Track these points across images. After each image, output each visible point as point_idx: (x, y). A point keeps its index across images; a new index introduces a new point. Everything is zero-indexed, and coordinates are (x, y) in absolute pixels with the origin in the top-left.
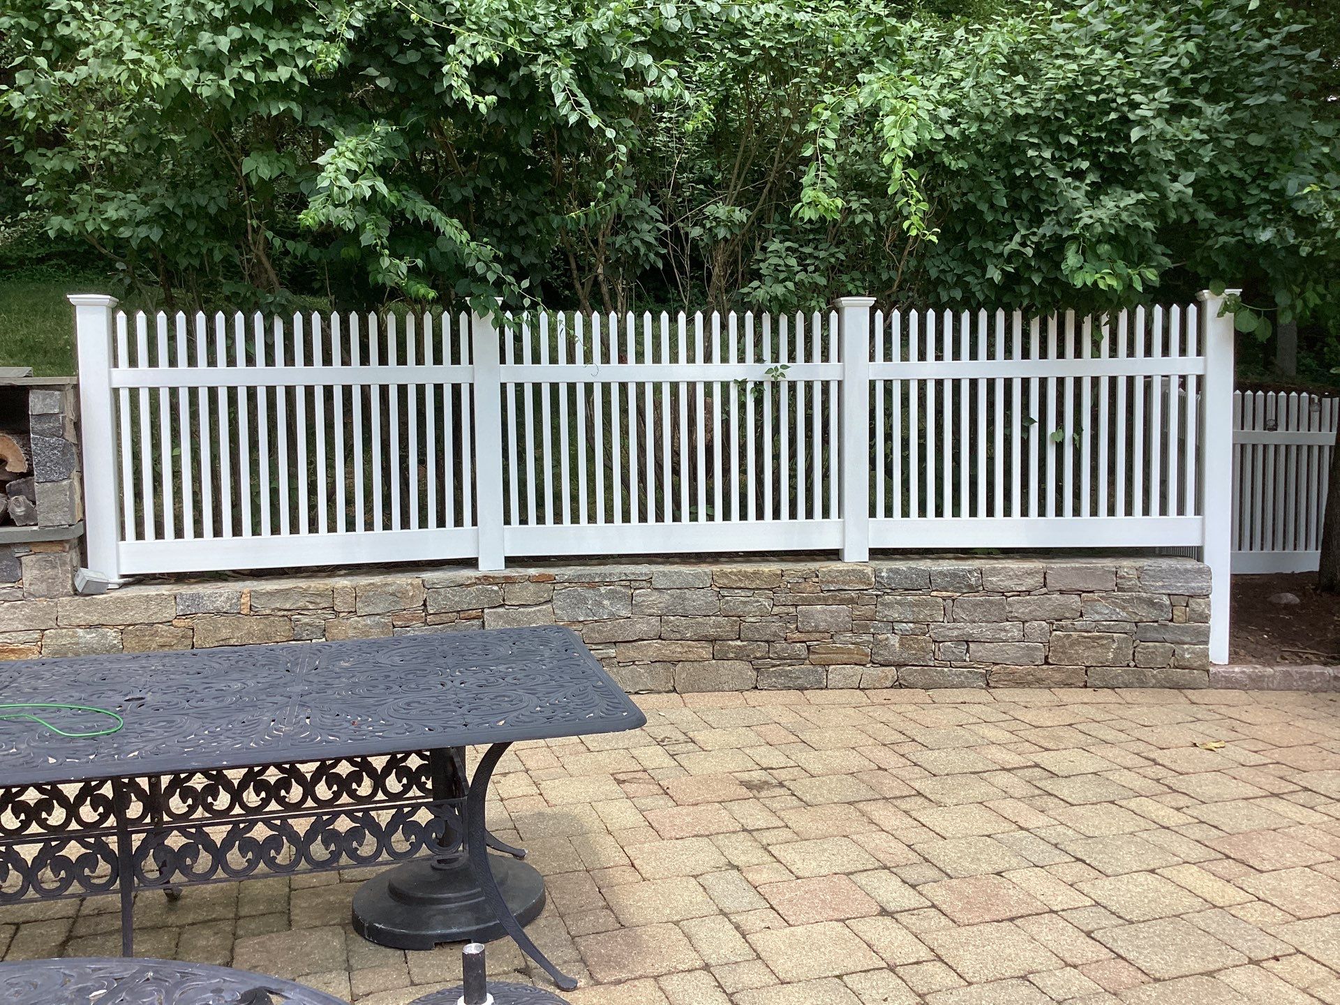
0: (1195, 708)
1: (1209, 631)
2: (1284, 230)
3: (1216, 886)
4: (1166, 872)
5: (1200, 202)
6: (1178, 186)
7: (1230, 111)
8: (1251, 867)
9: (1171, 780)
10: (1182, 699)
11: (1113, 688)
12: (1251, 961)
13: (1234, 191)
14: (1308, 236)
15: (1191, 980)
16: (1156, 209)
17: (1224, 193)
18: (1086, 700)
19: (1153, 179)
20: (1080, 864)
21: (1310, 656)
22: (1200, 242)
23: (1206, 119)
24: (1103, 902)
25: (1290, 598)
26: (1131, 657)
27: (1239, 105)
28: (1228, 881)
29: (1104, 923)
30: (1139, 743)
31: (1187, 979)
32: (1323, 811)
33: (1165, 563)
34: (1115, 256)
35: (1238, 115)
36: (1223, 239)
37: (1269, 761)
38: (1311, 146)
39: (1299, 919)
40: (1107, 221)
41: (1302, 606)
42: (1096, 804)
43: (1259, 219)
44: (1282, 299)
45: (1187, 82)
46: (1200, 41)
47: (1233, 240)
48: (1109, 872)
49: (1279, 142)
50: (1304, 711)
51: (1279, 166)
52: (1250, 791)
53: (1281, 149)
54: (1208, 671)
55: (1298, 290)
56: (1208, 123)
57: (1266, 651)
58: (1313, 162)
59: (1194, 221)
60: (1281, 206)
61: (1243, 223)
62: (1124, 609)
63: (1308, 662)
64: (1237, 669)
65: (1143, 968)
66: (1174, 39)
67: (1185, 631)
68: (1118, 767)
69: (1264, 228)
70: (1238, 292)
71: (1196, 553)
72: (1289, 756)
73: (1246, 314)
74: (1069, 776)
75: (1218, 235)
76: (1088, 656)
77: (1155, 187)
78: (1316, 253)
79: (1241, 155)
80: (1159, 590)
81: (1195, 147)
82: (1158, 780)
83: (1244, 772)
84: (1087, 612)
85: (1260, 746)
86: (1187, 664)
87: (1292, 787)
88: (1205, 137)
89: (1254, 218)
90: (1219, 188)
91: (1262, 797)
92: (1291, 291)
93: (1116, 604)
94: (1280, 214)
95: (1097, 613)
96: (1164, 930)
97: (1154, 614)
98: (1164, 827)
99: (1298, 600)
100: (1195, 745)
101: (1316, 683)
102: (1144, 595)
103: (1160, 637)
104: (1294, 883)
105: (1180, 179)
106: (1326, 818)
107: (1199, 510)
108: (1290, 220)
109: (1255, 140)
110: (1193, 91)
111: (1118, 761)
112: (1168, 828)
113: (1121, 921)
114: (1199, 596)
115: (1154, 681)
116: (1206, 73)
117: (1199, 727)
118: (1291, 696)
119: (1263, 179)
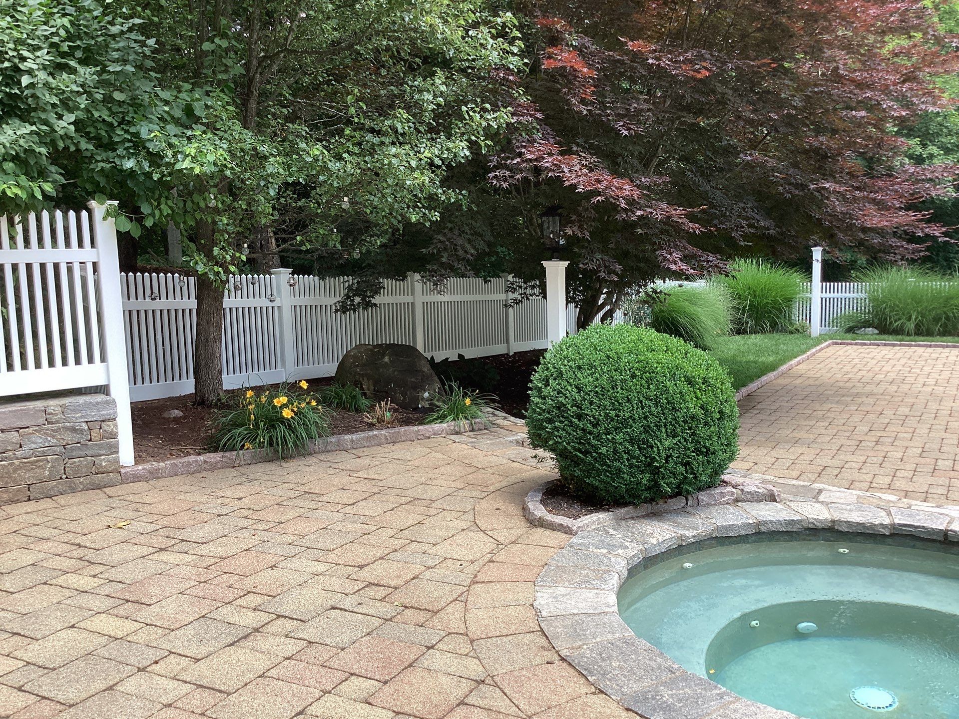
0: (111, 500)
1: (118, 444)
2: (142, 161)
3: (118, 624)
4: (82, 625)
5: (82, 136)
6: (62, 123)
7: (99, 74)
8: (143, 604)
9: (91, 556)
10: (102, 495)
11: (51, 497)
12: (139, 670)
13: (106, 131)
14: (159, 166)
15: (96, 698)
16: (48, 138)
17: (99, 131)
18: (29, 510)
19: (43, 116)
20: (16, 637)
21: (189, 450)
22: (85, 165)
23: (80, 76)
24: (33, 660)
25: (177, 413)
26: (63, 472)
27: (104, 70)
28: (127, 618)
29: (33, 676)
30: (68, 534)
31: (94, 698)
32: (193, 552)
33: (81, 399)
34: (18, 172)
35: (105, 76)
36: (101, 165)
37: (160, 527)
38: (156, 105)
39: (173, 630)
40: (8, 145)
41: (185, 417)
42: (32, 588)
43: (125, 152)
44: (145, 209)
45: (65, 47)
46: (73, 19)
47: (108, 166)
48: (39, 636)
49: (135, 99)
50: (185, 487)
51: (135, 116)
52: (146, 551)
53: (135, 104)
54: (120, 472)
55: (156, 204)
56: (82, 80)
57: (160, 452)
58: (159, 116)
59: (78, 150)
60: (138, 145)
61: (114, 154)
62: (53, 437)
63: (188, 454)
64: (140, 468)
65: (61, 701)
66: (52, 14)
67: (100, 447)
68: (51, 556)
69: (129, 158)
70: (116, 203)
71: (103, 390)
72: (173, 521)
73: (123, 219)
74: (12, 572)
75: (97, 161)
76: (30, 477)
77: (46, 123)
78: (164, 179)
79: (109, 105)
80: (78, 419)
81: (74, 96)
82: (81, 559)
83: (142, 539)
84: (25, 444)
85: (155, 518)
86: (104, 470)
87: (174, 541)
88: (80, 89)
89: (121, 151)
90: (96, 128)
91: (154, 553)
92: (151, 204)
93: (47, 434)
94: (139, 150)
95: (33, 443)
96: (78, 668)
97: (76, 438)
98: (83, 592)
99: (182, 414)
100: (109, 527)
101: (193, 468)
102: (68, 425)
103: (83, 454)
104: (170, 608)
105: (64, 118)
106: (194, 557)
107: (103, 359)
108: (145, 154)
109: (118, 96)
110: (70, 54)
111: (52, 551)
112: (86, 592)
113: (46, 671)
114: (109, 420)
115: (82, 487)
116: (78, 43)
117: (113, 513)
118: (176, 480)
119: (126, 124)
